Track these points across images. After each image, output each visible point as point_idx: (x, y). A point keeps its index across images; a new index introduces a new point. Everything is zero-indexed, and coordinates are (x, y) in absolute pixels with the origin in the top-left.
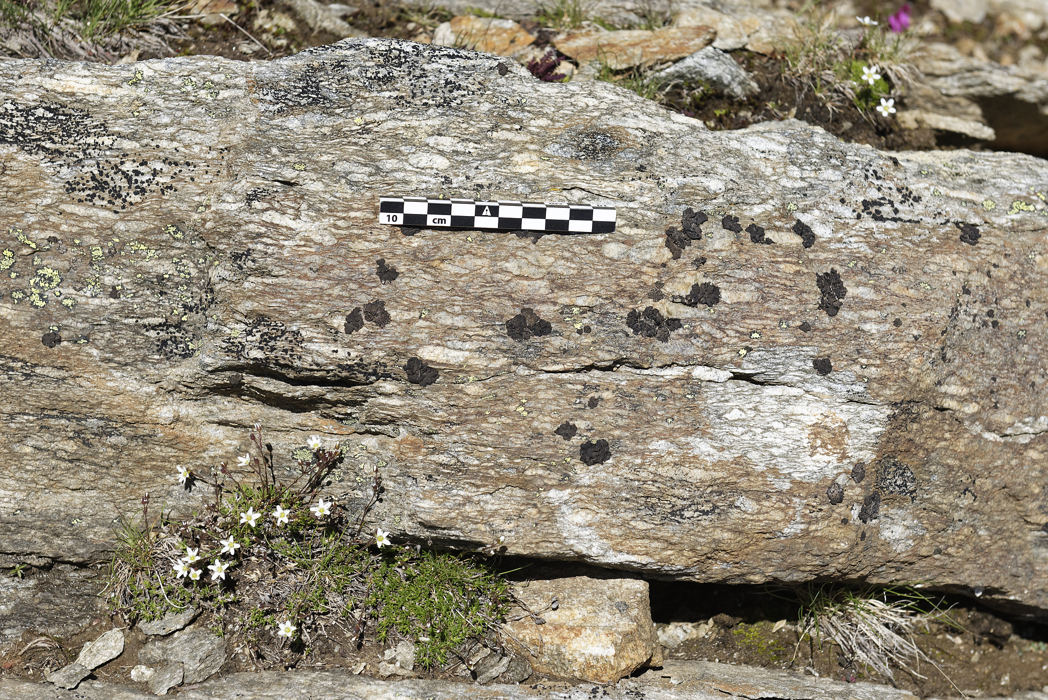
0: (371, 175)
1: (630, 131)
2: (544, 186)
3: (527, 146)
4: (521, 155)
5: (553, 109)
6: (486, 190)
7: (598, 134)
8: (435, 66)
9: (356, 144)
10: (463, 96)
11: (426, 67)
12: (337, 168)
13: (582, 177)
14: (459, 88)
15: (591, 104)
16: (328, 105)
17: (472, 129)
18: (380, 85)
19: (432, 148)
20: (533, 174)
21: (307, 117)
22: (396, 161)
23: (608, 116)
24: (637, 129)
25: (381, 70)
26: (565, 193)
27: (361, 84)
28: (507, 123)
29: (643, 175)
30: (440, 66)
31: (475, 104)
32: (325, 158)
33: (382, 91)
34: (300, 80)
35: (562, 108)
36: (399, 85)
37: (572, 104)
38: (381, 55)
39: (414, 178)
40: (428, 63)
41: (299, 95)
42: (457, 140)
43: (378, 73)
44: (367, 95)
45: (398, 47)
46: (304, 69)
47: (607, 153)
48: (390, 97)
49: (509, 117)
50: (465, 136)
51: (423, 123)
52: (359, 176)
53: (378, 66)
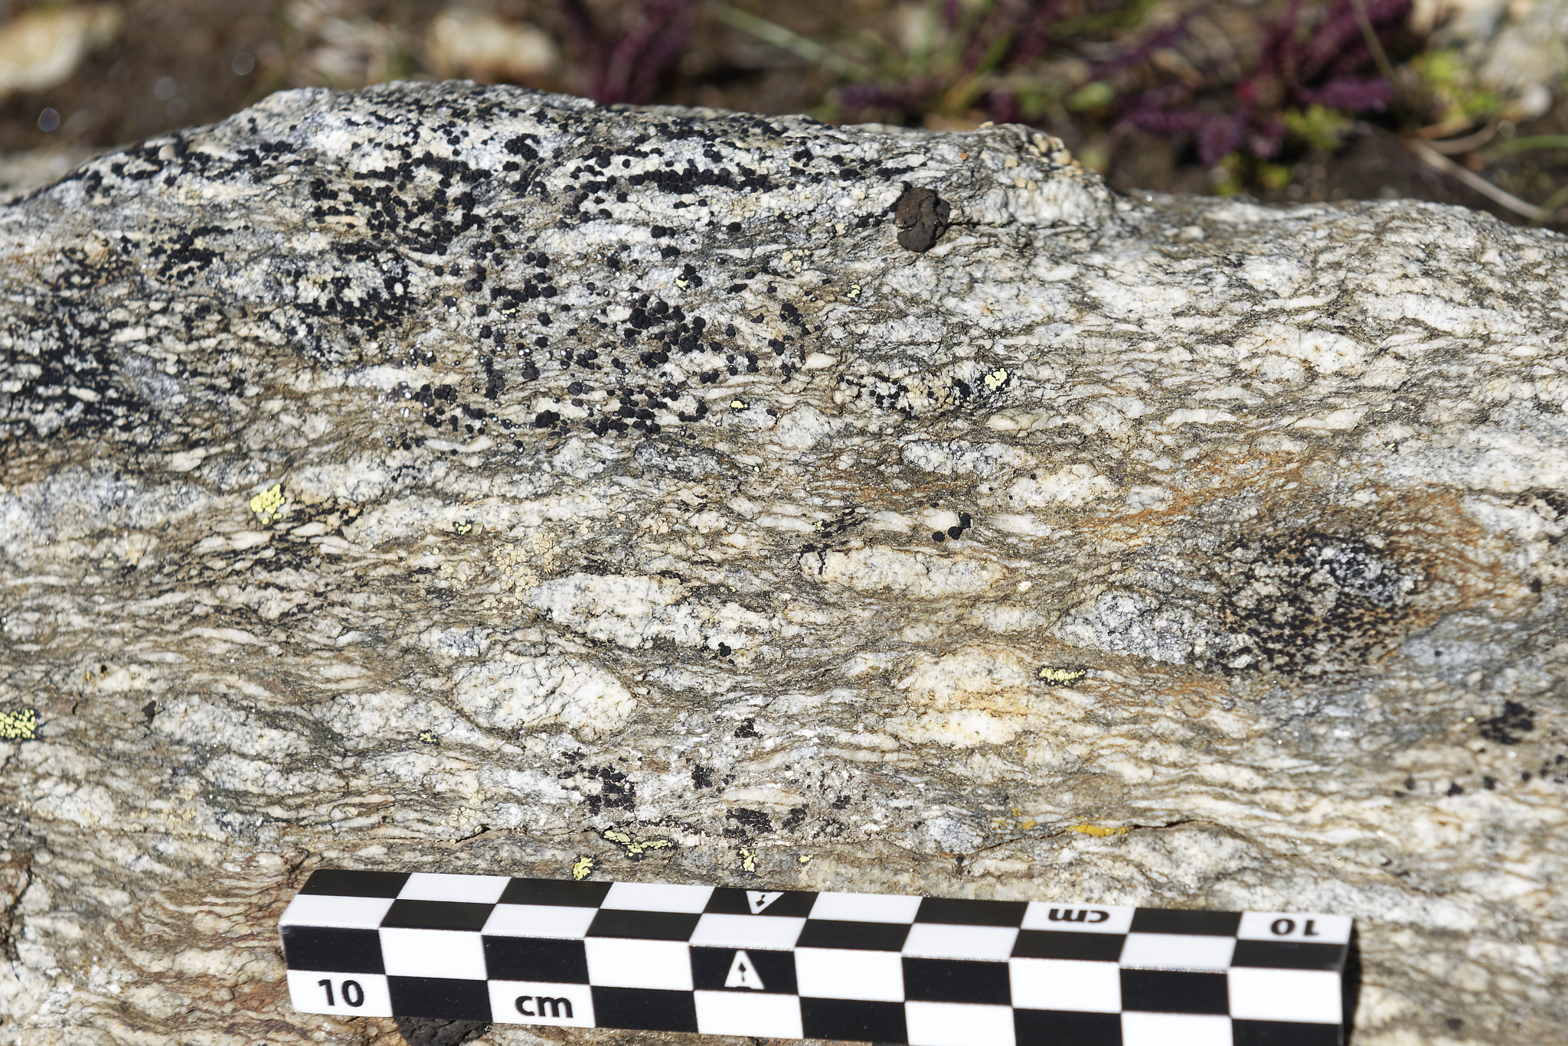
0: (291, 765)
1: (1485, 511)
2: (1042, 811)
3: (979, 616)
4: (949, 663)
5: (1136, 409)
6: (779, 837)
7: (1326, 539)
8: (596, 234)
9: (246, 615)
10: (710, 378)
11: (554, 242)
12: (166, 725)
13: (1216, 772)
14: (692, 338)
15: (1327, 364)
16: (142, 436)
17: (738, 540)
18: (353, 341)
19: (565, 630)
20: (997, 750)
21: (61, 488)
22: (399, 699)
23: (1396, 431)
24: (1522, 498)
25: (356, 269)
26: (1137, 849)
27: (276, 337)
28: (895, 507)
29: (1508, 760)
30: (622, 232)
31: (759, 416)
32: (118, 680)
33: (362, 362)
34: (33, 323)
35: (1182, 396)
36: (435, 334)
37: (1236, 373)
38: (362, 196)
39: (468, 784)
40: (563, 226)
41: (28, 392)
42: (672, 589)
43: (343, 283)
44: (303, 383)
45: (442, 149)
46: (51, 272)
47: (1355, 640)
48: (397, 392)
49: (912, 472)
50: (703, 572)
51: (531, 512)
52: (249, 769)
53: (344, 251)
